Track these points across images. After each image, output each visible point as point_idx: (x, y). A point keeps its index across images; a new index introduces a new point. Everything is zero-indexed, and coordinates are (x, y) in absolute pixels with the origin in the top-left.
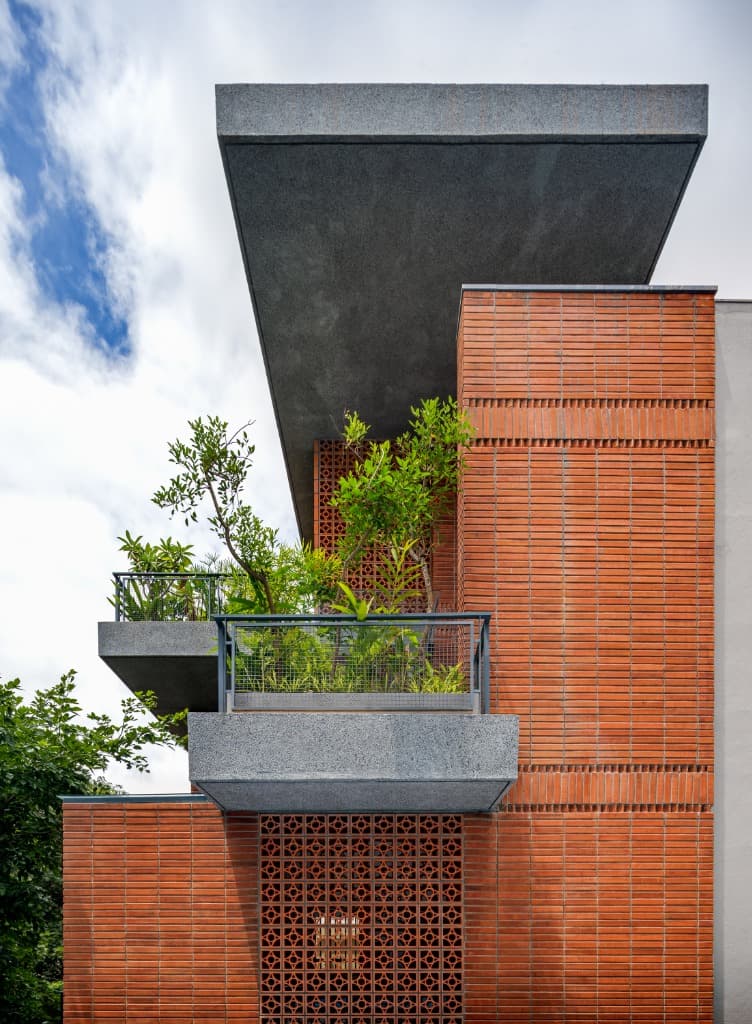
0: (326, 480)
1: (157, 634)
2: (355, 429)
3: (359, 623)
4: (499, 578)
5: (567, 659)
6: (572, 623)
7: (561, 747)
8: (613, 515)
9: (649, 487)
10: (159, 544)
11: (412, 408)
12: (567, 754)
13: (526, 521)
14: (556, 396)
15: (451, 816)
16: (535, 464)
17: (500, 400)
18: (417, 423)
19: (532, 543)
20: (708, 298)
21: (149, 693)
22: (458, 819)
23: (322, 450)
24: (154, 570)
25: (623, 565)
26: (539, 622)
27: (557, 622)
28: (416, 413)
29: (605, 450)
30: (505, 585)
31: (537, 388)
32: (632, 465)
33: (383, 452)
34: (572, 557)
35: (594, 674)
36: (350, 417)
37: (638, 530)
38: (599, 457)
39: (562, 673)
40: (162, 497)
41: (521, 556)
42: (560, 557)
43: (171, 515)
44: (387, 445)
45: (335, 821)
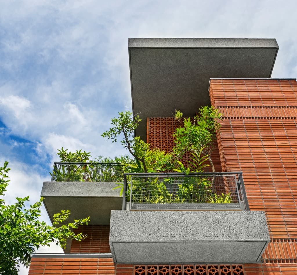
0: (152, 130)
1: (70, 187)
2: (179, 115)
3: (187, 176)
4: (240, 161)
5: (277, 191)
6: (275, 177)
7: (285, 230)
8: (281, 140)
9: (292, 131)
10: (76, 152)
11: (200, 109)
12: (289, 233)
13: (247, 142)
14: (250, 105)
15: (237, 265)
16: (246, 124)
17: (228, 106)
18: (202, 113)
19: (251, 149)
20: (294, 81)
21: (68, 211)
22: (241, 267)
23: (150, 120)
24: (72, 161)
25: (290, 156)
26: (261, 177)
27: (269, 177)
28: (201, 110)
29: (271, 120)
30: (243, 164)
31: (242, 103)
32: (283, 125)
33: (189, 121)
34: (269, 153)
35: (291, 197)
36: (177, 112)
37: (293, 144)
38: (270, 122)
39: (277, 197)
40: (105, 134)
41: (248, 153)
42: (264, 153)
43: (107, 140)
44: (189, 119)
45: (175, 269)
